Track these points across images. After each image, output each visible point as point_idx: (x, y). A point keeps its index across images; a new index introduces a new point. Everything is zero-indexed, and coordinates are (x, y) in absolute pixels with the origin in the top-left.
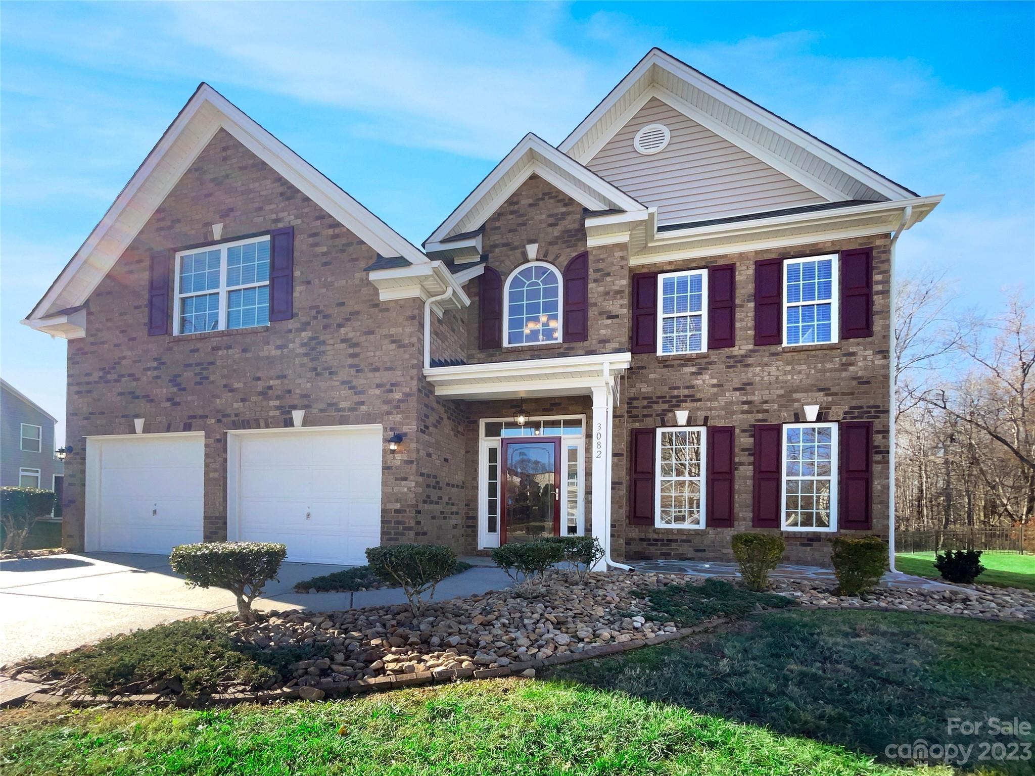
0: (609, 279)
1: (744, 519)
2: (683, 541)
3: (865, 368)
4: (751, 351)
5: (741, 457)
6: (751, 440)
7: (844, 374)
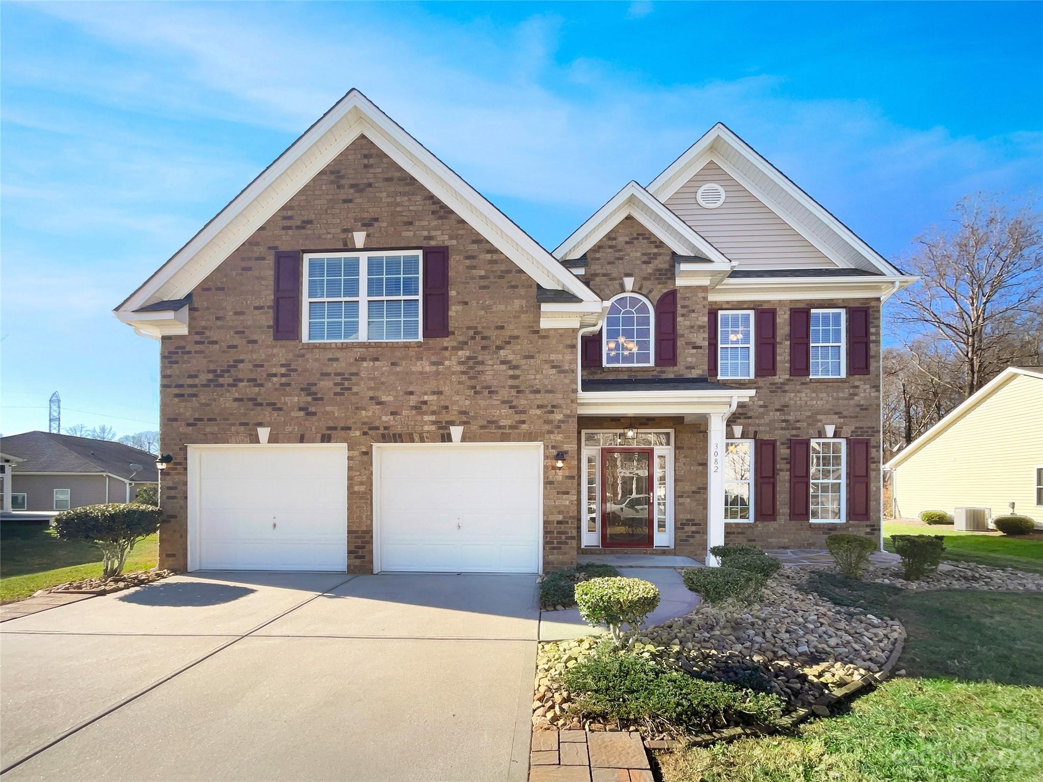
0: (693, 315)
1: (784, 514)
2: (739, 533)
3: (865, 398)
4: (788, 380)
5: (781, 465)
6: (788, 451)
7: (851, 402)
